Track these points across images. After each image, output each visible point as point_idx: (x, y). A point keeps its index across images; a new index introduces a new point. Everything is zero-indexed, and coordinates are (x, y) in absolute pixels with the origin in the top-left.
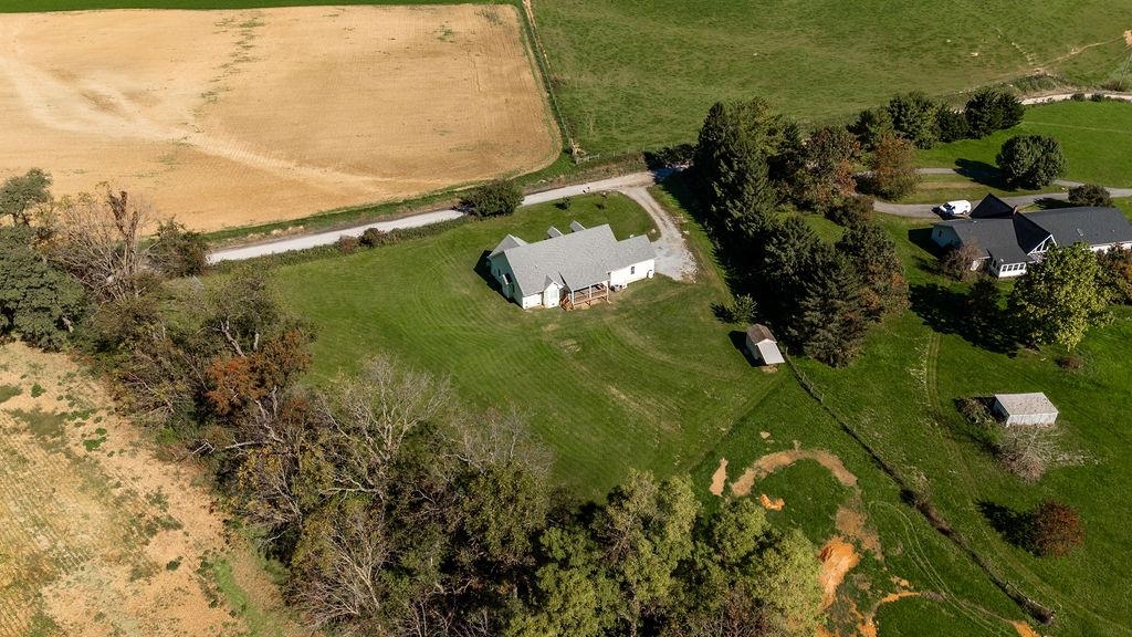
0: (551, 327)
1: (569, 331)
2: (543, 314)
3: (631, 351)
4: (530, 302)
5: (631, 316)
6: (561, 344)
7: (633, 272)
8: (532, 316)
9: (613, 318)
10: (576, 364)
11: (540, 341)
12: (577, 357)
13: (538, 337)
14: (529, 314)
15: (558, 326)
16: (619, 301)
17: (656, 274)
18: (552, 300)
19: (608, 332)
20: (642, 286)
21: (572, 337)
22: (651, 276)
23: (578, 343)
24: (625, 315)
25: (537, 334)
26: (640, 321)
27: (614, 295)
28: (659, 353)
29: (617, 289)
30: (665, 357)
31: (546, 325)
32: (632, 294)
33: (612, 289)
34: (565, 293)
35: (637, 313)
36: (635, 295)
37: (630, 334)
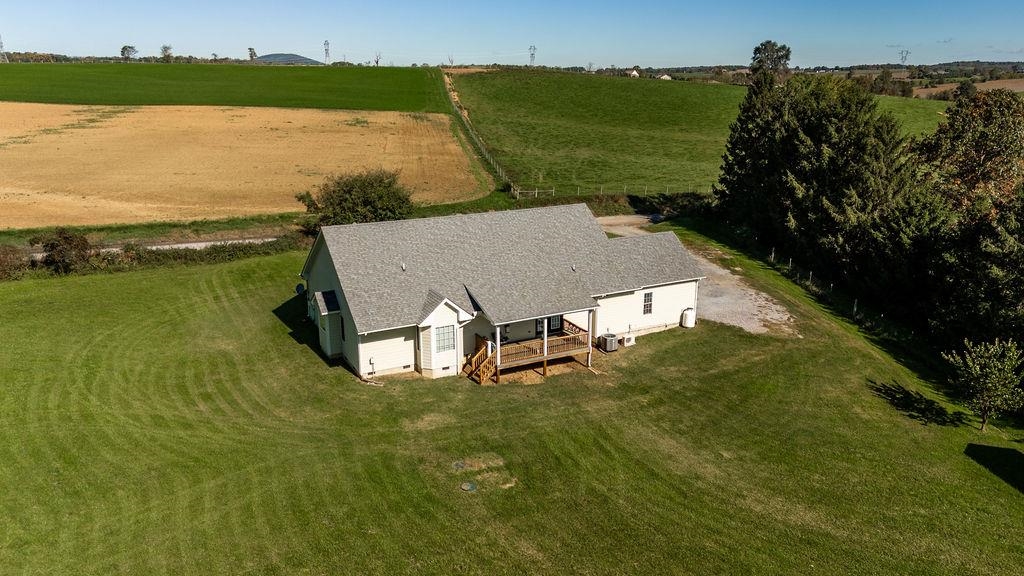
0: (429, 422)
1: (483, 430)
2: (416, 390)
3: (685, 491)
4: (381, 359)
5: (661, 402)
6: (454, 467)
7: (648, 309)
8: (380, 394)
9: (612, 405)
10: (498, 531)
11: (387, 460)
12: (505, 508)
13: (383, 446)
14: (373, 389)
15: (451, 420)
16: (620, 369)
17: (700, 321)
18: (445, 360)
19: (601, 440)
20: (671, 343)
21: (488, 447)
22: (690, 323)
23: (508, 467)
24: (644, 400)
25: (383, 437)
26: (686, 416)
27: (603, 357)
28: (778, 502)
29: (613, 345)
30: (804, 516)
31: (415, 414)
32: (652, 359)
33: (601, 344)
34: (477, 337)
35: (674, 396)
36: (660, 359)
37: (667, 444)
